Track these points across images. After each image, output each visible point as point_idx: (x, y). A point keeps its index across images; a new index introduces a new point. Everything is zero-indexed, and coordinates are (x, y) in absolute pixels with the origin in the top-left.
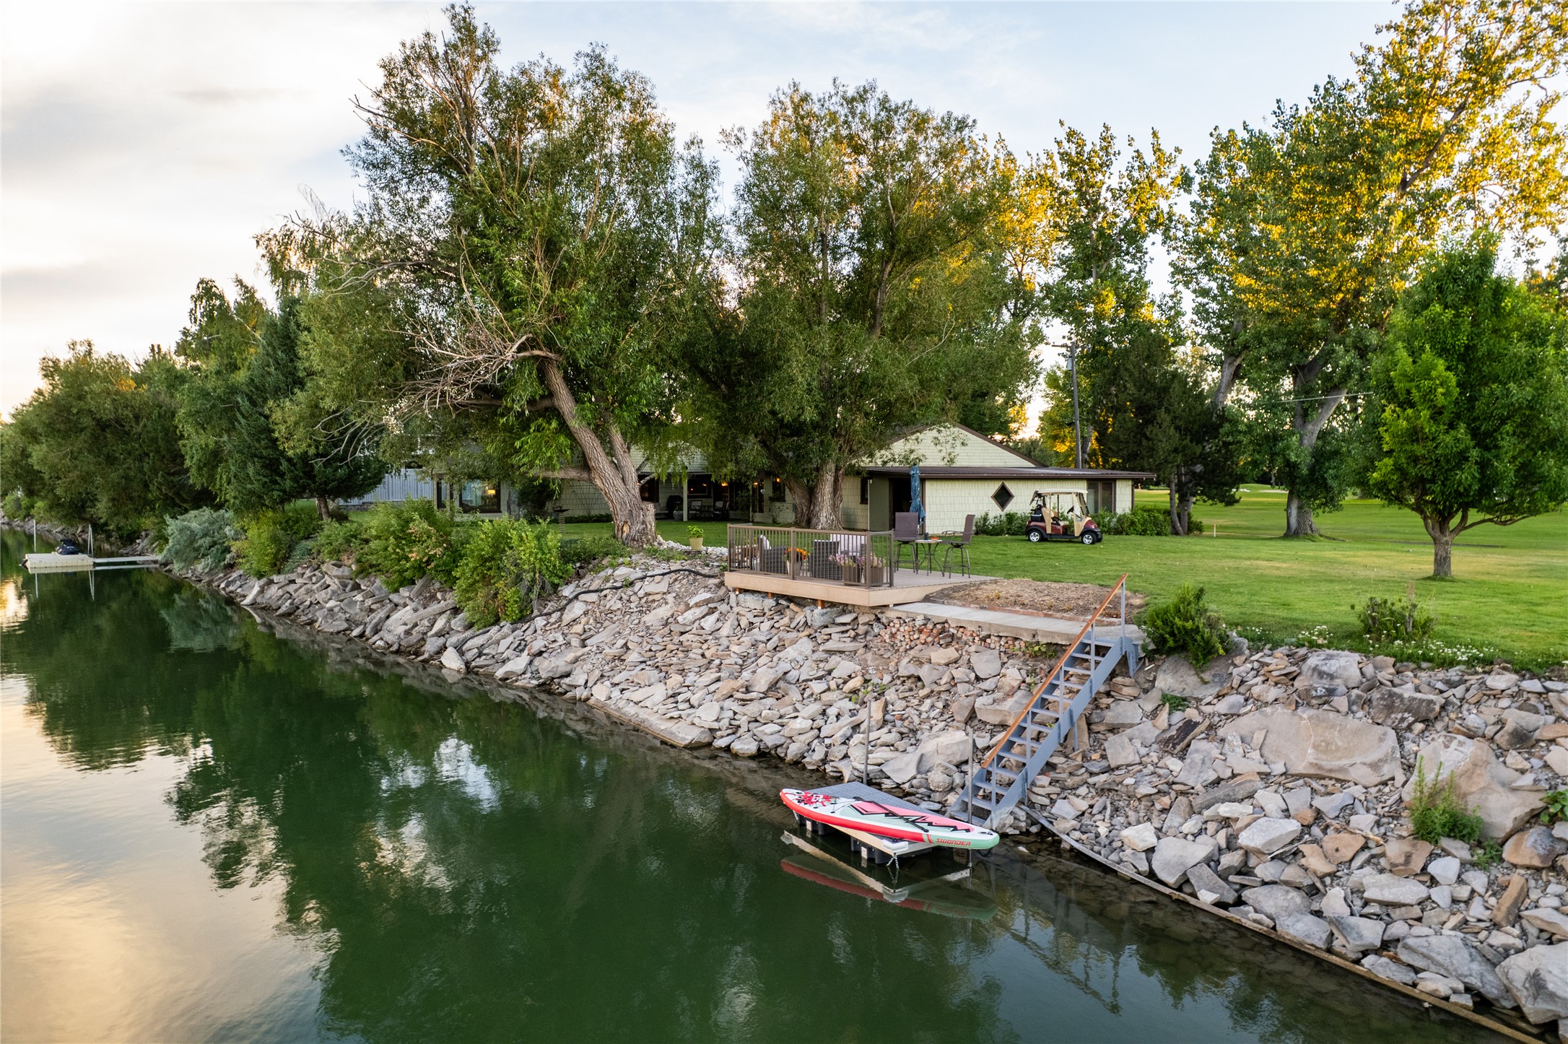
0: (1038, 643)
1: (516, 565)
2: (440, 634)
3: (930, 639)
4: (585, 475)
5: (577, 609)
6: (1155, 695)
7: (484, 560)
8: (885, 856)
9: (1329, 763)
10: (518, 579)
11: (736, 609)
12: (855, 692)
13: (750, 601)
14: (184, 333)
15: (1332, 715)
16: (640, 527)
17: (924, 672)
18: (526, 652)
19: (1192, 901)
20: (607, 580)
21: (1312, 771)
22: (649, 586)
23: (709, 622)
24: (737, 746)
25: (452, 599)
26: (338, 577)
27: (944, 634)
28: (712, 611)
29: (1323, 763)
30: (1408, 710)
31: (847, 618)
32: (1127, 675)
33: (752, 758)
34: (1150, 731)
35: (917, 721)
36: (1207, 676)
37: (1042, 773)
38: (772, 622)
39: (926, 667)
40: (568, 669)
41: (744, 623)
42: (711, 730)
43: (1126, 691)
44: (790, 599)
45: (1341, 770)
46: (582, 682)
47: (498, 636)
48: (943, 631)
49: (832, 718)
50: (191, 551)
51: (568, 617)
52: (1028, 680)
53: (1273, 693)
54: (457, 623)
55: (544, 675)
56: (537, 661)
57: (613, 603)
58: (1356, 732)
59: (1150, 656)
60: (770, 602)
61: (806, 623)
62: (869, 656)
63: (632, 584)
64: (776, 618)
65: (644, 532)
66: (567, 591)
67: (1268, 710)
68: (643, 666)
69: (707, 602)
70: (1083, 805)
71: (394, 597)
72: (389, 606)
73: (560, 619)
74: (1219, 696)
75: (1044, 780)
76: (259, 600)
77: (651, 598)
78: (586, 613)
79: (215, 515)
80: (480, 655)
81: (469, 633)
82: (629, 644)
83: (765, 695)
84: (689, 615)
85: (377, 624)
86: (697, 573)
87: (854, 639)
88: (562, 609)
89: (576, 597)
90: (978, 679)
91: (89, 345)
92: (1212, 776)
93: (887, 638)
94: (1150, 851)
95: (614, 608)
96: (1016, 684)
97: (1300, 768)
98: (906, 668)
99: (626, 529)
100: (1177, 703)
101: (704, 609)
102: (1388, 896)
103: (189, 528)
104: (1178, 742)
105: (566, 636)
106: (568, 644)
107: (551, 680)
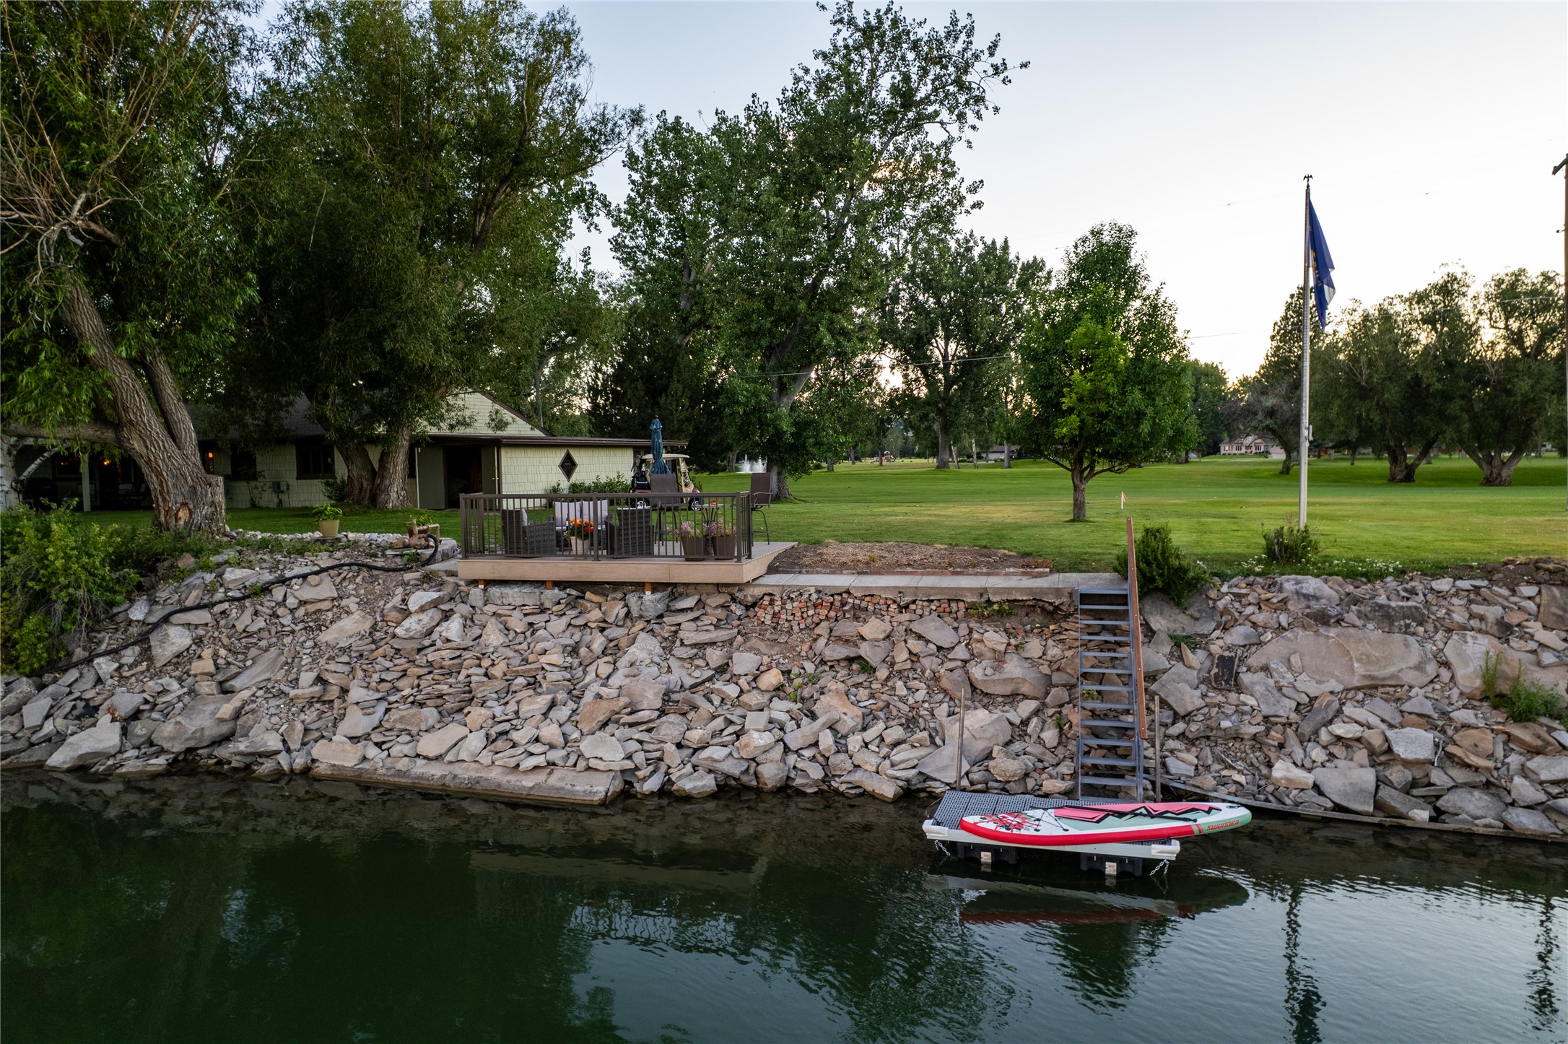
0: (989, 602)
3: (832, 614)
4: (109, 435)
5: (176, 639)
6: (1162, 638)
9: (1380, 673)
12: (779, 688)
15: (1352, 630)
16: (206, 510)
17: (862, 651)
18: (104, 719)
19: (1409, 823)
20: (209, 589)
21: (1367, 683)
22: (297, 591)
23: (453, 629)
27: (847, 606)
28: (447, 616)
29: (1376, 674)
30: (1405, 617)
31: (689, 602)
34: (1187, 672)
35: (905, 708)
38: (565, 620)
40: (224, 729)
42: (623, 772)
45: (1392, 676)
48: (844, 602)
49: (790, 725)
51: (163, 651)
52: (1013, 641)
55: (178, 747)
56: (139, 729)
57: (245, 621)
58: (1381, 643)
61: (628, 614)
62: (754, 642)
63: (266, 589)
64: (573, 613)
65: (211, 518)
66: (138, 612)
67: (1288, 634)
68: (384, 705)
69: (435, 604)
70: (1192, 758)
73: (147, 655)
74: (1226, 629)
77: (311, 608)
78: (199, 641)
82: (327, 676)
83: (662, 712)
84: (413, 625)
86: (370, 568)
88: (143, 640)
89: (166, 619)
90: (940, 648)
92: (1292, 704)
93: (769, 620)
94: (1316, 787)
95: (253, 628)
96: (1002, 648)
97: (1356, 682)
99: (183, 514)
100: (1190, 641)
101: (435, 614)
104: (1227, 679)
105: (180, 680)
106: (192, 692)
107: (190, 750)
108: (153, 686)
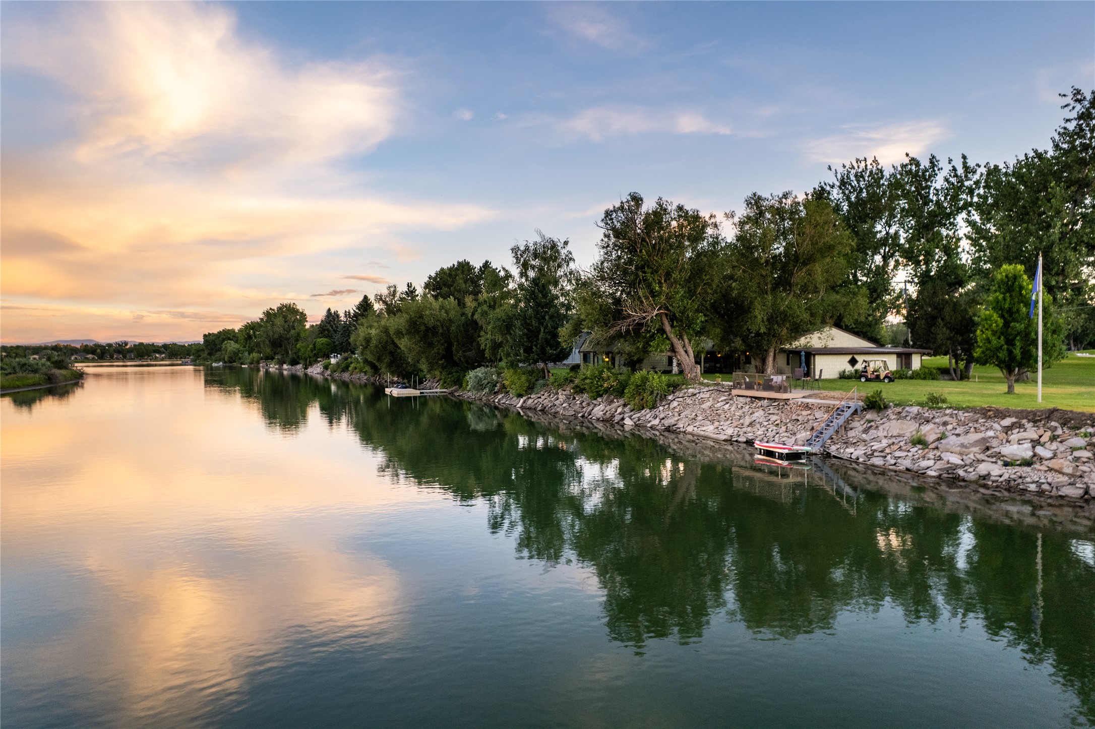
0: (834, 408)
1: (651, 388)
2: (620, 414)
3: (802, 409)
4: (673, 354)
5: (675, 404)
6: (865, 419)
7: (637, 386)
8: (782, 454)
9: (902, 432)
10: (652, 393)
11: (736, 402)
12: (778, 425)
13: (741, 399)
14: (429, 278)
15: (906, 421)
16: (694, 374)
17: (799, 418)
18: (657, 418)
19: (858, 461)
20: (685, 393)
21: (896, 434)
22: (702, 395)
23: (727, 407)
24: (740, 439)
25: (621, 402)
26: (565, 395)
27: (807, 407)
28: (727, 403)
29: (900, 432)
30: (924, 419)
31: (776, 403)
32: (857, 415)
33: (744, 443)
34: (861, 429)
36: (880, 415)
37: (829, 439)
38: (749, 406)
39: (800, 416)
40: (675, 423)
41: (739, 407)
42: (731, 436)
43: (856, 419)
44: (756, 398)
45: (904, 434)
46: (682, 426)
47: (645, 413)
48: (807, 406)
50: (480, 386)
51: (672, 406)
53: (894, 417)
54: (627, 409)
55: (667, 425)
56: (663, 421)
57: (689, 401)
58: (910, 425)
59: (864, 409)
60: (749, 399)
61: (761, 405)
62: (783, 415)
63: (695, 395)
64: (751, 404)
65: (696, 376)
66: (670, 398)
67: (892, 421)
68: (704, 421)
69: (725, 400)
70: (839, 446)
71: (595, 402)
72: (593, 405)
73: (669, 407)
74: (881, 419)
75: (829, 441)
76: (524, 405)
77: (703, 399)
78: (679, 405)
79: (486, 370)
80: (639, 420)
81: (632, 413)
82: (698, 414)
83: (748, 426)
84: (719, 405)
85: (589, 412)
86: (720, 391)
87: (778, 410)
88: (669, 404)
89: (674, 400)
90: (816, 419)
91: (395, 287)
92: (872, 437)
93: (789, 409)
94: (852, 454)
95: (689, 403)
97: (894, 434)
98: (794, 417)
99: (689, 375)
100: (870, 421)
101: (724, 402)
102: (900, 455)
103: (478, 376)
104: (866, 431)
105: (672, 413)
106: (674, 415)
107: (669, 426)
108: (667, 413)
